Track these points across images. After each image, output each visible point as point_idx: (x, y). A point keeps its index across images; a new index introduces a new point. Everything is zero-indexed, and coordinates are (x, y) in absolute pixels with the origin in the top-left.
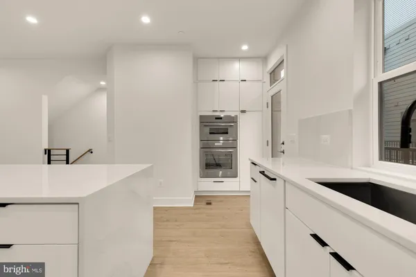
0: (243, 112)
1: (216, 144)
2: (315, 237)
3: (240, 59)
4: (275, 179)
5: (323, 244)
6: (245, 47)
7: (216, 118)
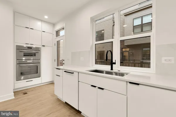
0: (43, 46)
1: (28, 61)
2: (92, 86)
3: (42, 21)
4: (73, 73)
5: (95, 87)
6: (46, 17)
7: (28, 48)
